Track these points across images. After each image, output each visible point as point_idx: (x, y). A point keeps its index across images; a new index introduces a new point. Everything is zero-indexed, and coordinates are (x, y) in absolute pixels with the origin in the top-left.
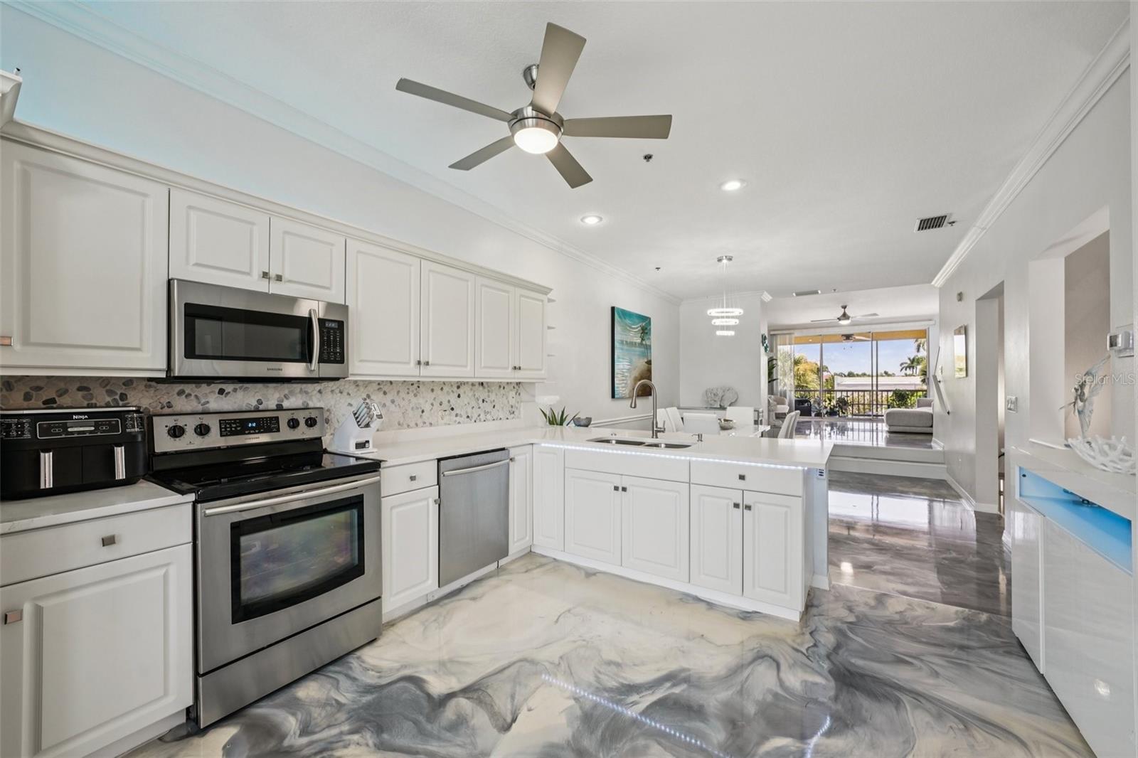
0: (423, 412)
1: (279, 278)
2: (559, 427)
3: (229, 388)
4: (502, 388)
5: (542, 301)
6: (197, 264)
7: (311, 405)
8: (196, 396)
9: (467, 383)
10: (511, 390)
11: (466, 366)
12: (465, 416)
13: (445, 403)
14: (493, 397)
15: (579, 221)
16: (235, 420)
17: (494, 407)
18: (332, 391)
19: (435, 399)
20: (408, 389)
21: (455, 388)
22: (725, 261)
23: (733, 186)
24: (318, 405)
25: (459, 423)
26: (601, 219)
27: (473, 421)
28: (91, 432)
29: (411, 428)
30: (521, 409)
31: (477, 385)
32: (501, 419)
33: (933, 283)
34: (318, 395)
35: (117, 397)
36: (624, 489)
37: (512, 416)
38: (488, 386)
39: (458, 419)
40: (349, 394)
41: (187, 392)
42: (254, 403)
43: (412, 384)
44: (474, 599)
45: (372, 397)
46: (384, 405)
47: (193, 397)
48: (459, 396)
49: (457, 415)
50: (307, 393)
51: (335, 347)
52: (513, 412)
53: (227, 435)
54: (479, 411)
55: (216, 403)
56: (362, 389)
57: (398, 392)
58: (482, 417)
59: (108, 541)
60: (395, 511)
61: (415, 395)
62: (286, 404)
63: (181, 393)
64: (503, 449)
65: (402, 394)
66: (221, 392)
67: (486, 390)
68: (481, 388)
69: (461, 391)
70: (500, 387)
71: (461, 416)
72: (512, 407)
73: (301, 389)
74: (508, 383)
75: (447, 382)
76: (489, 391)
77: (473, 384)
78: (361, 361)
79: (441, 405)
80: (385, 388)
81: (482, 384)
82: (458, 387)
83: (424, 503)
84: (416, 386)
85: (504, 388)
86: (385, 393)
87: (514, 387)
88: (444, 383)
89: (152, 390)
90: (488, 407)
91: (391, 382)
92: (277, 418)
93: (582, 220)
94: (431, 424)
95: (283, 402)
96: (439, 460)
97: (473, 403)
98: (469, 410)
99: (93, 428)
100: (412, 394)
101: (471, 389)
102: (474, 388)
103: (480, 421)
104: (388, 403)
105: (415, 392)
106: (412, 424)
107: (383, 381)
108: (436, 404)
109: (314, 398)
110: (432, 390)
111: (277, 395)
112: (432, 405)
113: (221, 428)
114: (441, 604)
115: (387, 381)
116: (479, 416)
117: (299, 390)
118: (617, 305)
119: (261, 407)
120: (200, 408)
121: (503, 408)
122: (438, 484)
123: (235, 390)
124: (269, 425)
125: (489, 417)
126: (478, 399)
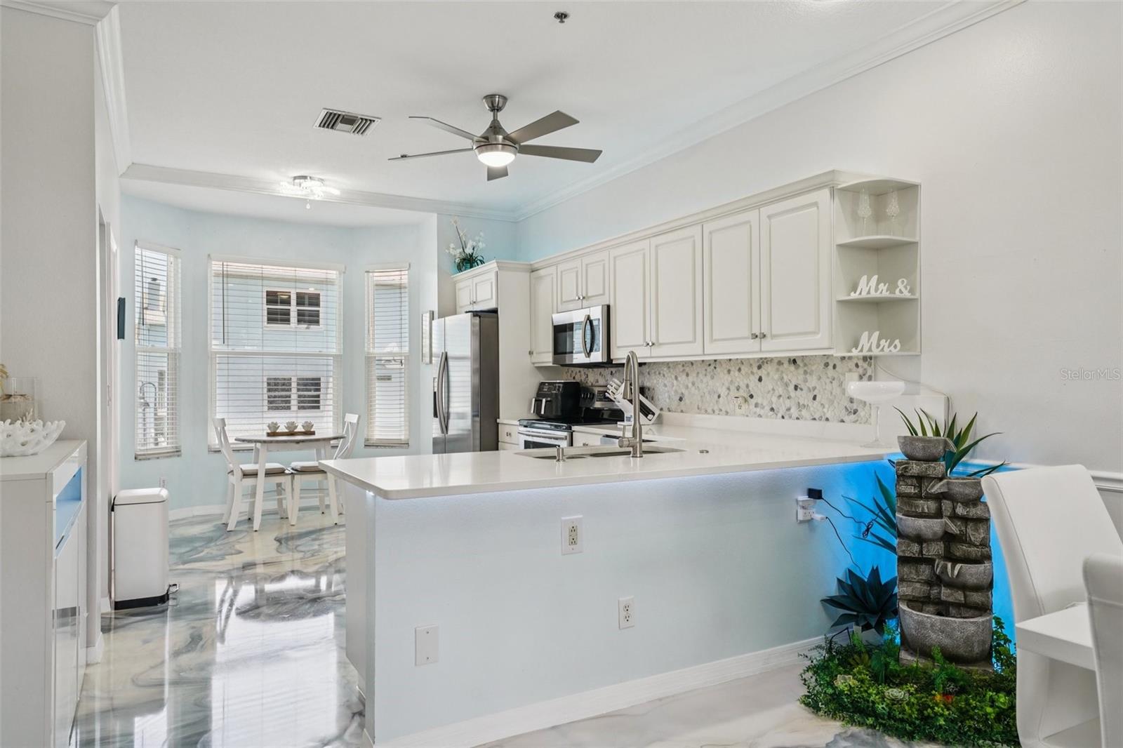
0: (719, 397)
4: (831, 367)
9: (772, 360)
10: (850, 370)
12: (768, 408)
13: (743, 386)
14: (812, 381)
17: (815, 398)
19: (731, 382)
20: (706, 370)
21: (755, 369)
25: (760, 416)
27: (780, 415)
29: (709, 414)
31: (786, 365)
32: (827, 419)
37: (853, 417)
38: (805, 365)
39: (758, 410)
43: (710, 365)
45: (679, 379)
46: (687, 387)
48: (760, 379)
49: (756, 405)
52: (855, 412)
54: (788, 403)
57: (697, 374)
58: (794, 411)
61: (712, 378)
65: (699, 376)
67: (801, 371)
68: (792, 368)
69: (762, 373)
70: (827, 365)
71: (763, 408)
72: (851, 401)
74: (843, 358)
75: (746, 359)
76: (805, 372)
77: (780, 363)
79: (738, 390)
81: (794, 361)
82: (759, 367)
84: (712, 367)
85: (834, 367)
86: (687, 375)
87: (857, 365)
88: (742, 363)
90: (803, 396)
97: (780, 390)
98: (774, 399)
100: (709, 377)
101: (778, 370)
102: (781, 368)
103: (790, 417)
104: (690, 385)
105: (712, 373)
106: (710, 410)
108: (733, 388)
110: (729, 371)
112: (729, 389)
116: (789, 409)
121: (832, 402)
125: (804, 412)
126: (787, 385)
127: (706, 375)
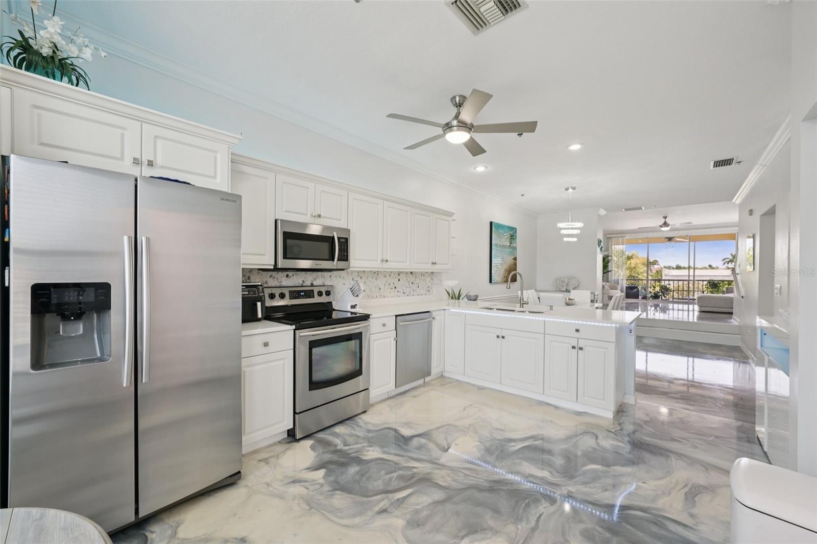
0: (380, 289)
1: (319, 216)
2: (457, 300)
3: (290, 274)
5: (448, 221)
6: (286, 211)
7: (326, 284)
8: (277, 278)
9: (404, 272)
10: (428, 277)
11: (406, 262)
12: (402, 292)
13: (392, 285)
14: (418, 280)
15: (472, 168)
16: (295, 291)
17: (418, 287)
18: (336, 276)
19: (386, 281)
20: (373, 275)
21: (397, 275)
22: (570, 190)
23: (575, 147)
24: (329, 284)
25: (399, 296)
26: (486, 167)
27: (407, 295)
28: (247, 294)
30: (434, 289)
31: (409, 273)
32: (422, 294)
33: (734, 201)
34: (330, 278)
35: (247, 278)
36: (503, 337)
37: (429, 293)
38: (415, 274)
39: (398, 294)
40: (344, 278)
41: (273, 276)
42: (301, 282)
43: (375, 273)
44: (414, 397)
47: (276, 279)
48: (399, 280)
49: (398, 292)
50: (324, 277)
51: (344, 252)
52: (429, 291)
53: (292, 299)
54: (410, 290)
55: (286, 282)
56: (350, 275)
57: (368, 277)
58: (412, 293)
59: (266, 344)
60: (375, 342)
61: (376, 279)
62: (315, 283)
63: (271, 276)
64: (428, 312)
65: (370, 279)
66: (287, 276)
68: (411, 275)
69: (400, 277)
70: (422, 274)
71: (400, 292)
72: (428, 287)
73: (322, 275)
74: (426, 272)
75: (393, 272)
76: (415, 277)
77: (407, 273)
78: (355, 260)
79: (389, 285)
80: (361, 275)
81: (412, 273)
82: (399, 275)
83: (389, 339)
85: (424, 275)
86: (361, 278)
87: (430, 275)
88: (391, 272)
89: (260, 275)
90: (414, 286)
91: (364, 272)
92: (313, 291)
93: (474, 169)
94: (384, 297)
95: (313, 281)
96: (396, 316)
97: (407, 285)
98: (405, 289)
99: (247, 293)
100: (374, 279)
101: (406, 276)
103: (410, 295)
105: (376, 277)
106: (375, 296)
107: (360, 271)
108: (387, 285)
109: (327, 280)
110: (385, 276)
111: (311, 278)
112: (385, 285)
113: (290, 295)
114: (396, 398)
115: (362, 271)
116: (410, 292)
117: (320, 276)
118: (494, 221)
119: (304, 284)
120: (278, 285)
121: (423, 288)
122: (396, 329)
123: (293, 275)
124: (309, 294)
125: (415, 293)
126: (409, 282)
127: (372, 278)
